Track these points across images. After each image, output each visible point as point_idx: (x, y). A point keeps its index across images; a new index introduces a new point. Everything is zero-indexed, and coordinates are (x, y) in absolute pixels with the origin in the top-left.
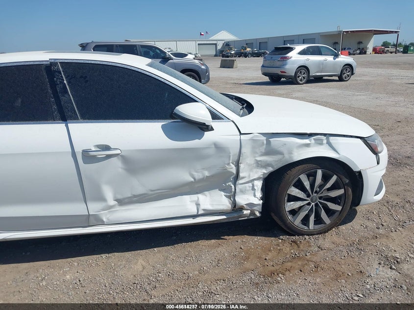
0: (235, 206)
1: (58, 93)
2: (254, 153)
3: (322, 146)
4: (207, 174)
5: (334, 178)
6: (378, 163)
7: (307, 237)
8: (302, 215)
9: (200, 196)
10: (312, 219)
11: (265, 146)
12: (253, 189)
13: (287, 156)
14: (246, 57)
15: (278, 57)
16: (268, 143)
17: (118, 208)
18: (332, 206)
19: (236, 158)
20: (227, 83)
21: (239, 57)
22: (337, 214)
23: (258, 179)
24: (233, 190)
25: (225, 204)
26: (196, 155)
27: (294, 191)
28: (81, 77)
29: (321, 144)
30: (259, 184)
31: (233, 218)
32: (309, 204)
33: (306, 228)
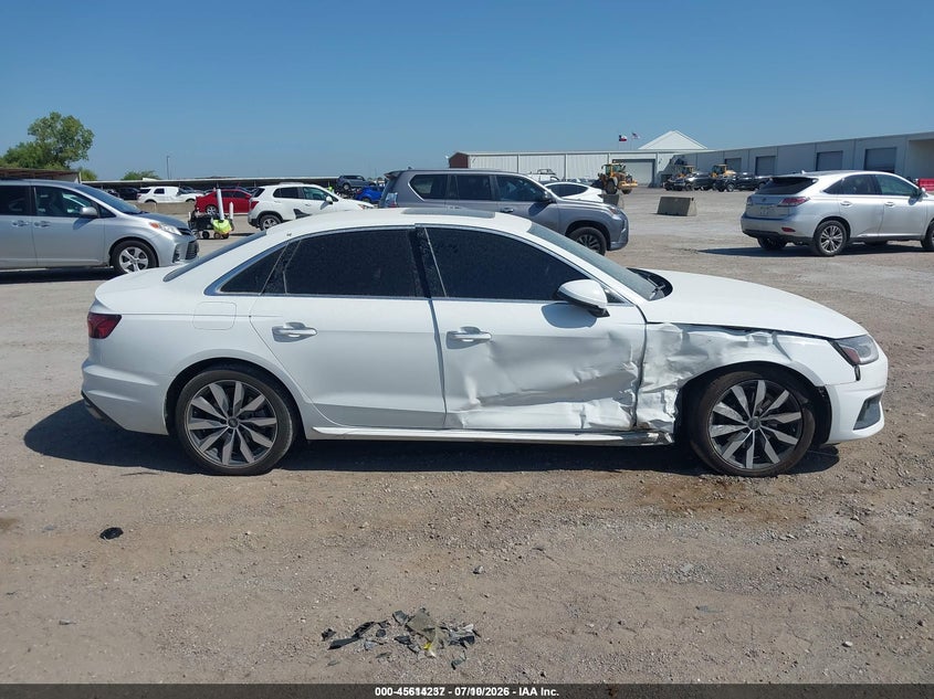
0: (635, 425)
1: (422, 262)
2: (665, 350)
3: (765, 348)
4: (597, 374)
5: (785, 394)
6: (858, 379)
7: (741, 479)
8: (735, 445)
9: (586, 404)
10: (750, 452)
11: (680, 342)
12: (663, 401)
13: (712, 358)
14: (721, 190)
15: (779, 198)
16: (686, 337)
17: (480, 409)
18: (782, 436)
19: (639, 356)
20: (667, 249)
21: (706, 189)
22: (791, 449)
23: (670, 387)
24: (634, 400)
25: (619, 418)
26: (583, 348)
27: (723, 409)
28: (450, 246)
29: (765, 344)
30: (672, 396)
31: (633, 441)
32: (746, 431)
33: (741, 466)
